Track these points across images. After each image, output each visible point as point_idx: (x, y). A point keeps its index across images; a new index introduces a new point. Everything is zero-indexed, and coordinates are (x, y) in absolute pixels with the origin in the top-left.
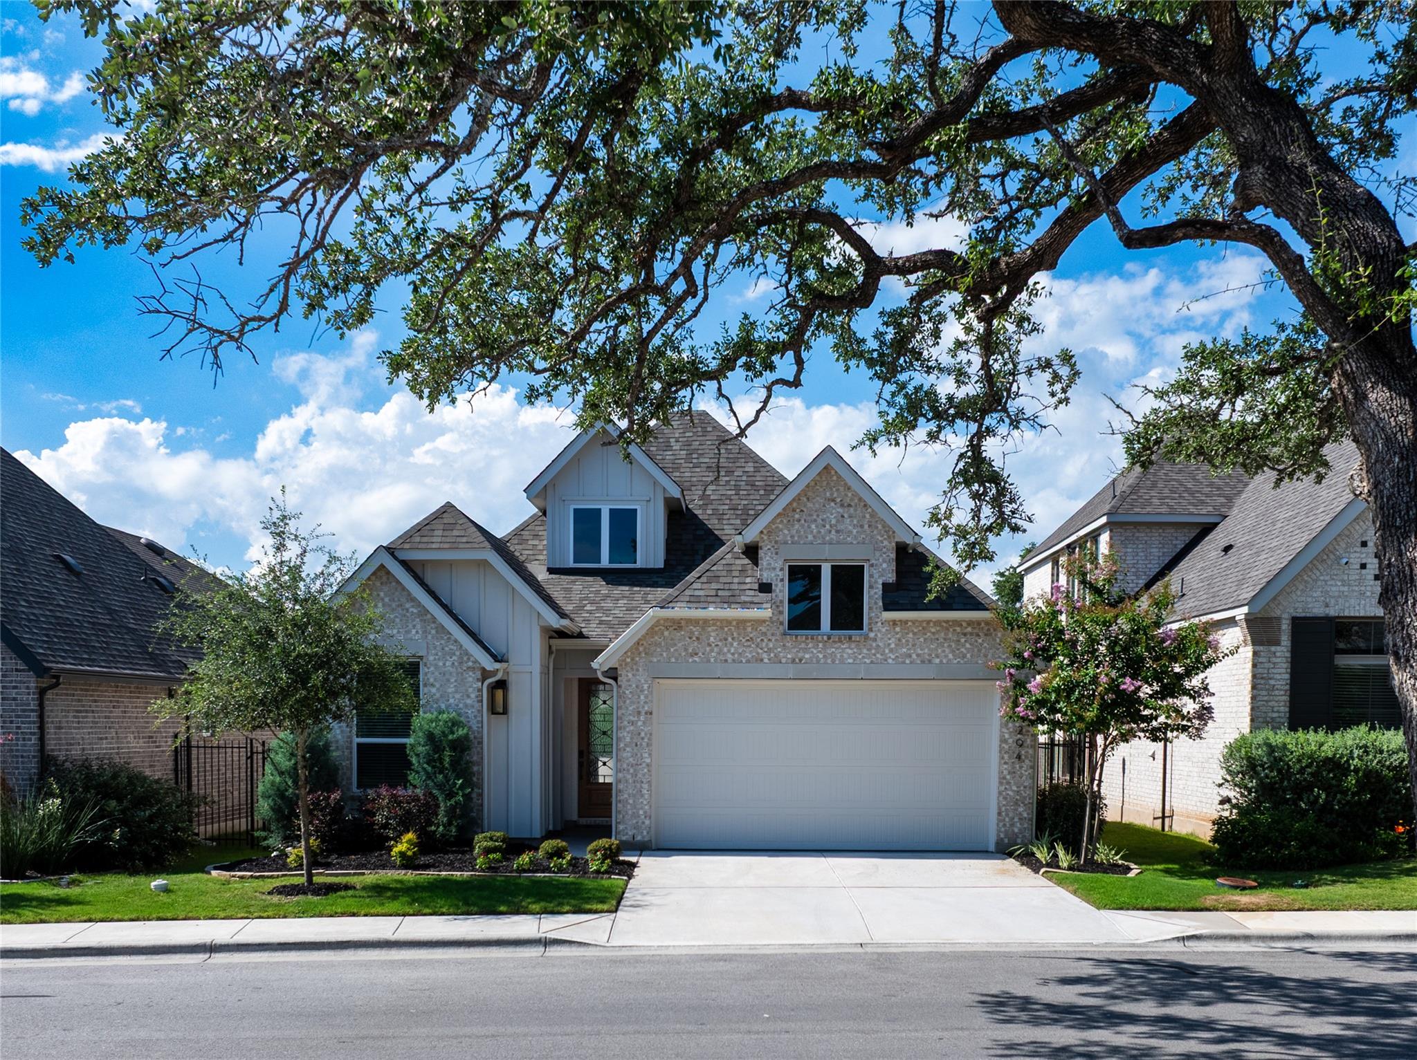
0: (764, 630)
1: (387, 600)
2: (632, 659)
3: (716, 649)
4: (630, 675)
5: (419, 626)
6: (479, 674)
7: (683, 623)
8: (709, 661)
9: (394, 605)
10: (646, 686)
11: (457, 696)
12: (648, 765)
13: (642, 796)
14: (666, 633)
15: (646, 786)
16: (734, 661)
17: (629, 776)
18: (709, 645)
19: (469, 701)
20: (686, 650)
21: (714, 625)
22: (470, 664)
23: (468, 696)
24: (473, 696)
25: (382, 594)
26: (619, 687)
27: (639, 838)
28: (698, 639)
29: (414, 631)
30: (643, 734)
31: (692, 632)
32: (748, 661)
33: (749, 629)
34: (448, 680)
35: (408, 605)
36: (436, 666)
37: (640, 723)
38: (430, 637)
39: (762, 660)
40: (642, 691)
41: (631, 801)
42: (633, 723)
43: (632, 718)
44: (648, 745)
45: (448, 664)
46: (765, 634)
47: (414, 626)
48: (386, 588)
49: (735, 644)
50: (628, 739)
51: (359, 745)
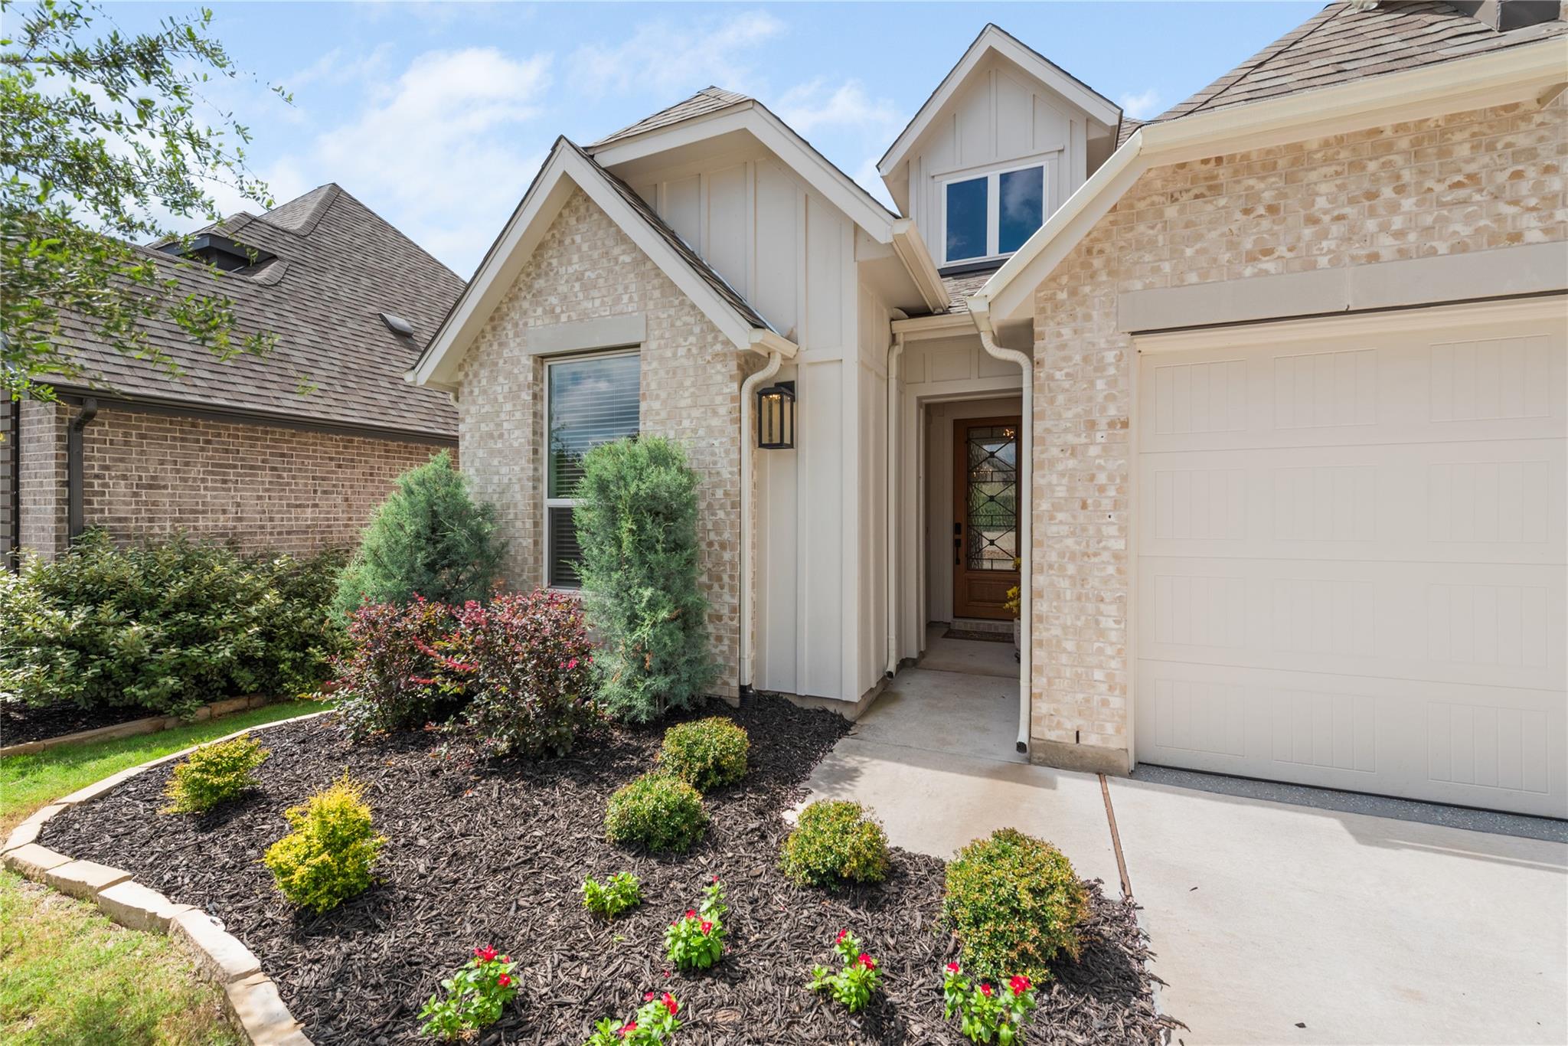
0: (1522, 141)
1: (585, 247)
2: (1073, 293)
3: (1336, 230)
4: (1067, 332)
5: (633, 288)
6: (733, 366)
7: (1224, 173)
8: (1312, 266)
9: (596, 255)
10: (1110, 357)
11: (696, 413)
12: (1117, 556)
13: (1101, 633)
14: (1171, 212)
15: (1112, 609)
16: (1403, 254)
17: (1064, 584)
18: (1312, 220)
19: (715, 422)
20: (1232, 245)
21: (1327, 161)
22: (718, 347)
23: (715, 413)
24: (723, 411)
25: (578, 239)
26: (1034, 363)
27: (1091, 740)
28: (1272, 209)
29: (625, 298)
30: (1102, 478)
31: (1253, 196)
32: (1460, 247)
33: (1464, 151)
34: (681, 385)
35: (616, 251)
36: (662, 359)
37: (1093, 451)
38: (651, 305)
39: (1516, 237)
40: (1100, 368)
41: (1070, 645)
42: (1074, 451)
43: (1071, 439)
44: (1116, 505)
45: (681, 352)
46: (1531, 154)
47: (626, 288)
48: (583, 227)
49: (1408, 203)
50: (1061, 492)
51: (552, 510)
